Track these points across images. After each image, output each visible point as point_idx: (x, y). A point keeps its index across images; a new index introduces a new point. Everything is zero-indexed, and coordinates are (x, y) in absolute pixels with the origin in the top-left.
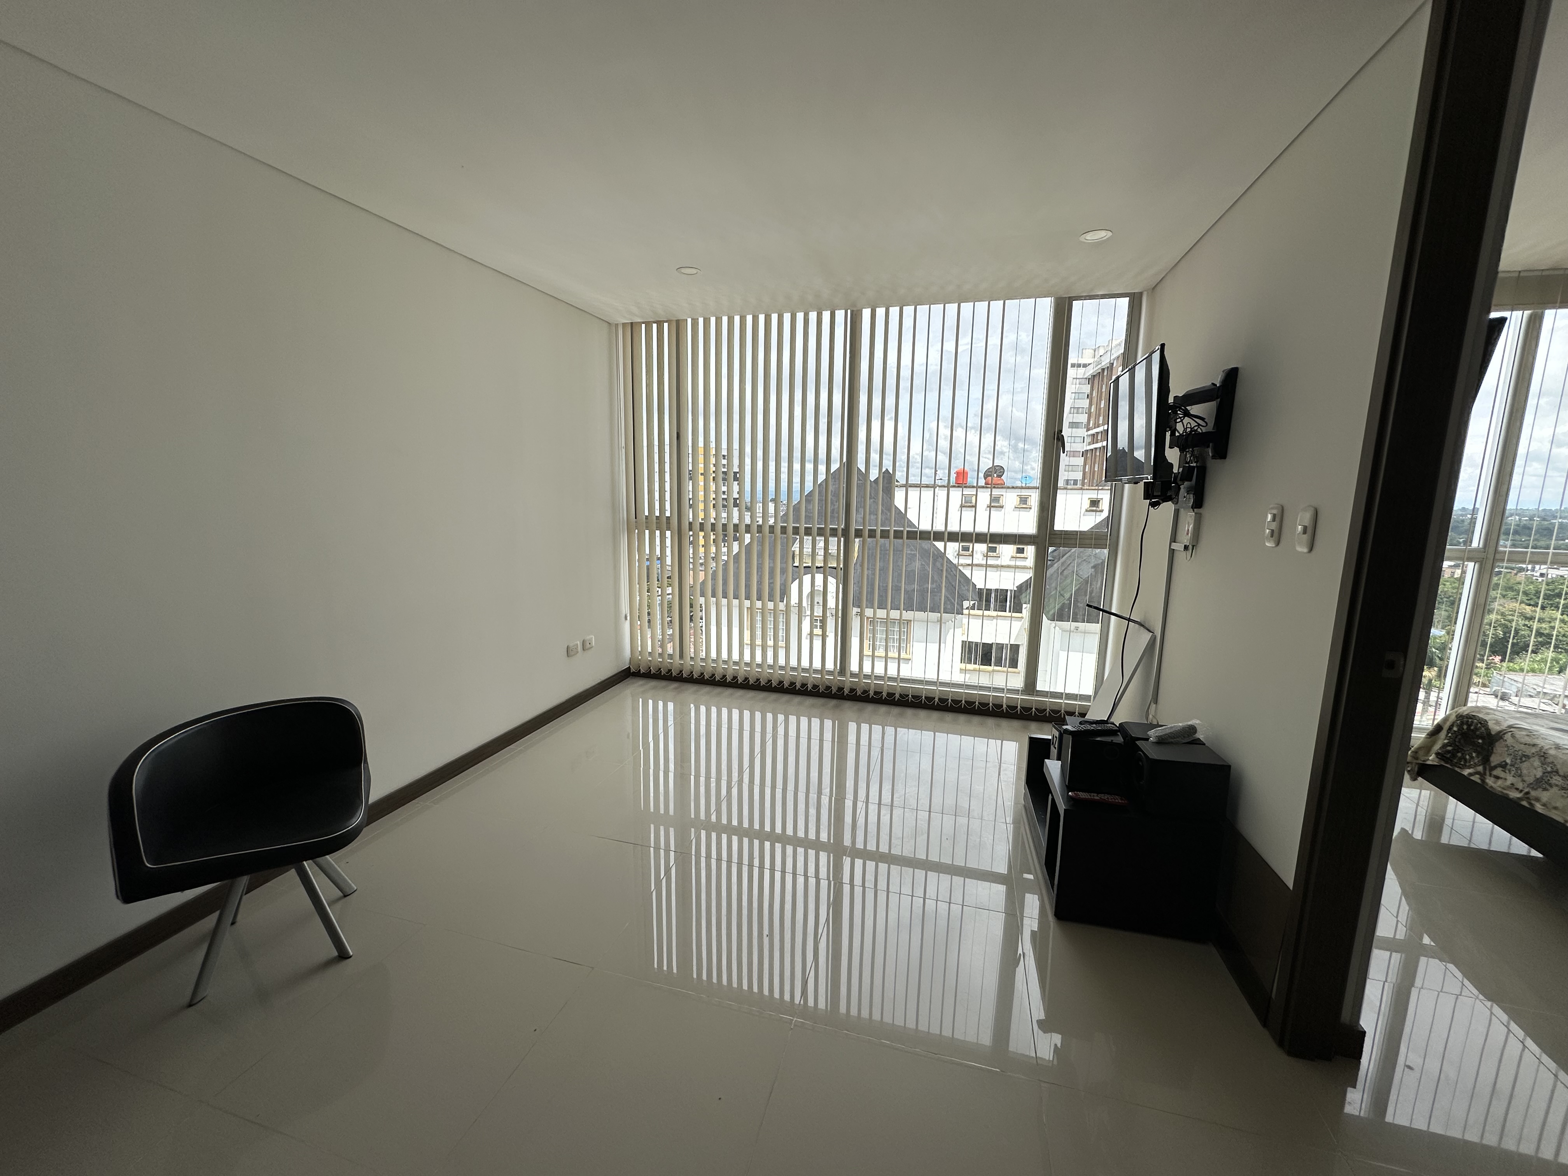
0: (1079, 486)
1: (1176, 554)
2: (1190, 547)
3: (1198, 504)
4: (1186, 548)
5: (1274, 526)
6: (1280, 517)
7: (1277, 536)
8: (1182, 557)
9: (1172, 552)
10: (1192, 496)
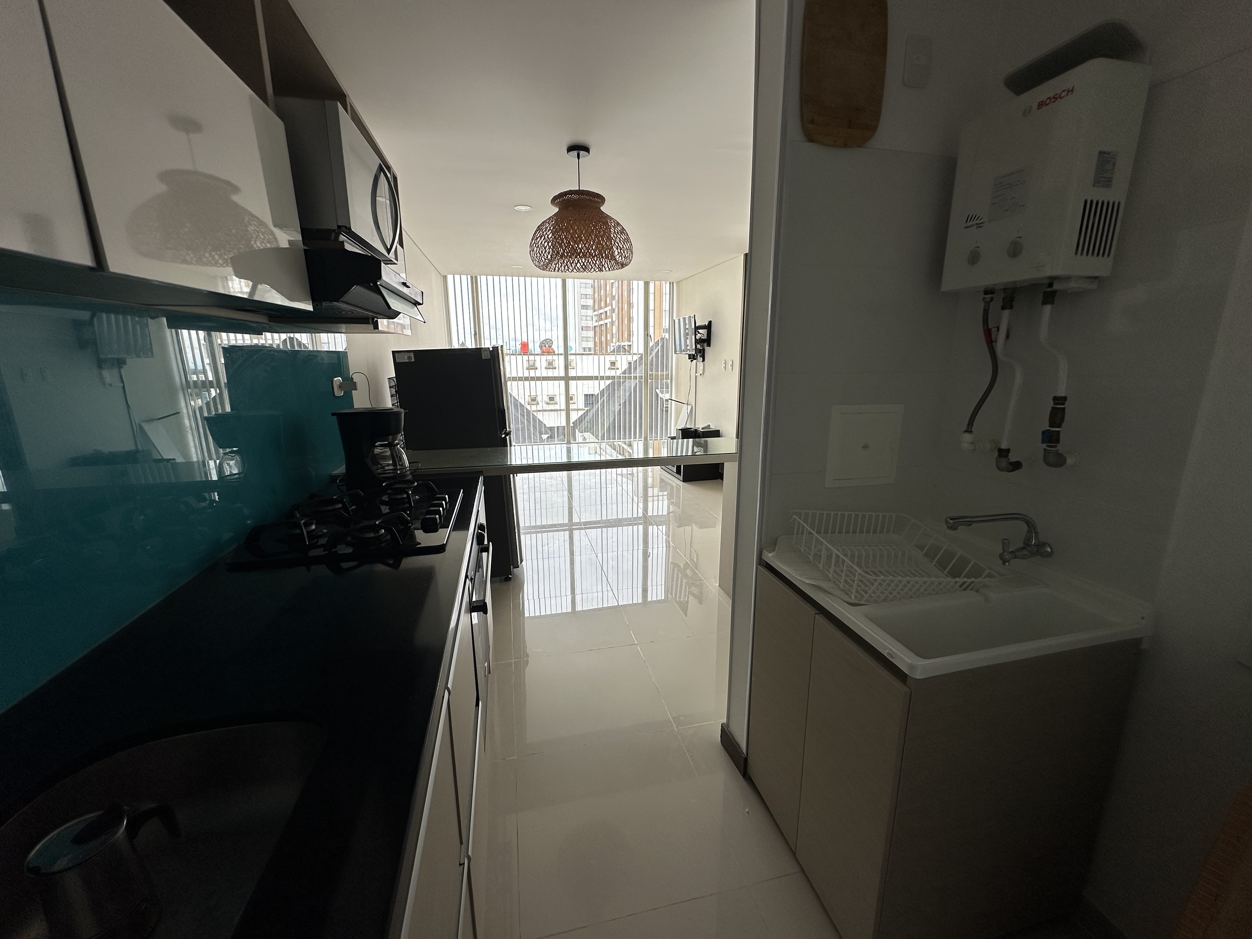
0: (592, 352)
1: (697, 377)
2: (702, 374)
3: (703, 360)
4: (701, 375)
5: (724, 365)
6: (725, 363)
7: (725, 368)
8: (699, 378)
9: (696, 376)
10: (702, 358)
